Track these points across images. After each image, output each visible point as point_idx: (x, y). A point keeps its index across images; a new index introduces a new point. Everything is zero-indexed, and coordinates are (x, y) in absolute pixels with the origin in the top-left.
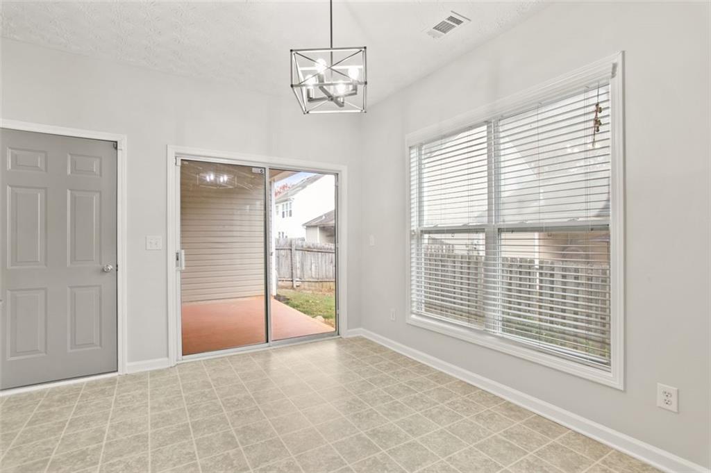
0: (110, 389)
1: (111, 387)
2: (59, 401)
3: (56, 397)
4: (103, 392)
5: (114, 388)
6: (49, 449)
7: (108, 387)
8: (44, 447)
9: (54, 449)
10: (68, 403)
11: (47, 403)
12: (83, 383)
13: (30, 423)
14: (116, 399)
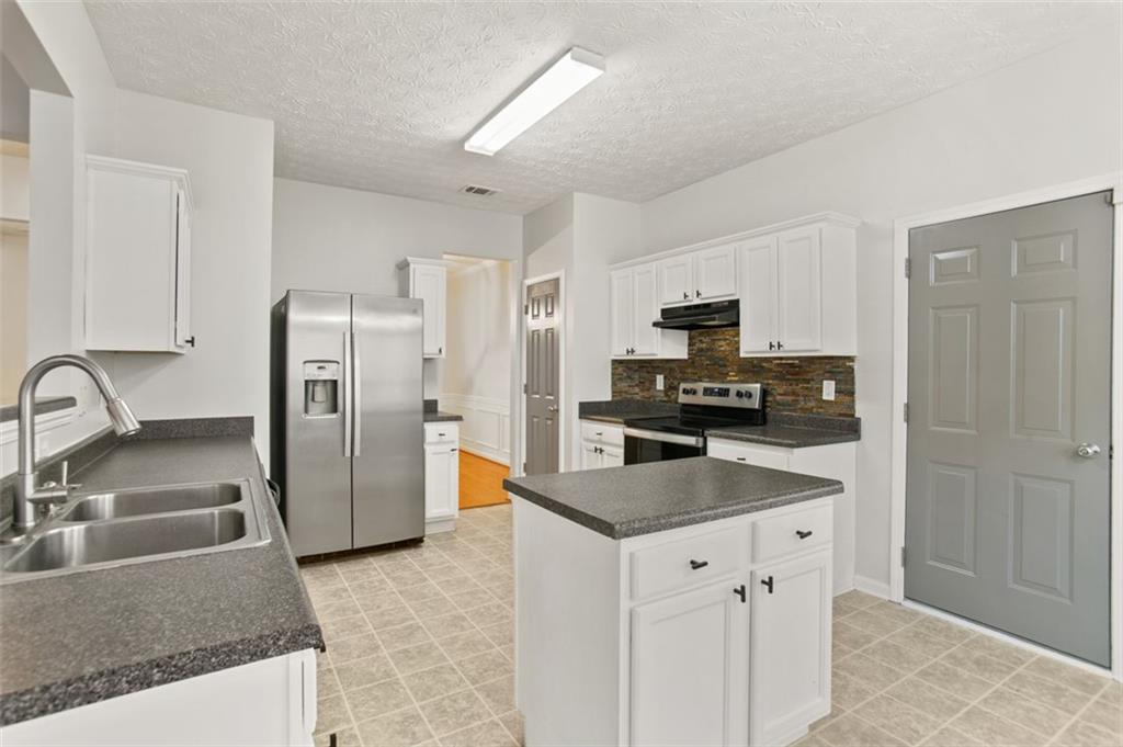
0: (1075, 696)
1: (1079, 693)
2: (978, 662)
3: (977, 654)
4: (1057, 693)
5: (1084, 700)
6: (917, 732)
7: (1073, 690)
8: (914, 725)
9: (924, 736)
10: (987, 675)
11: (960, 656)
12: (1032, 655)
13: (925, 674)
14: (1074, 726)
